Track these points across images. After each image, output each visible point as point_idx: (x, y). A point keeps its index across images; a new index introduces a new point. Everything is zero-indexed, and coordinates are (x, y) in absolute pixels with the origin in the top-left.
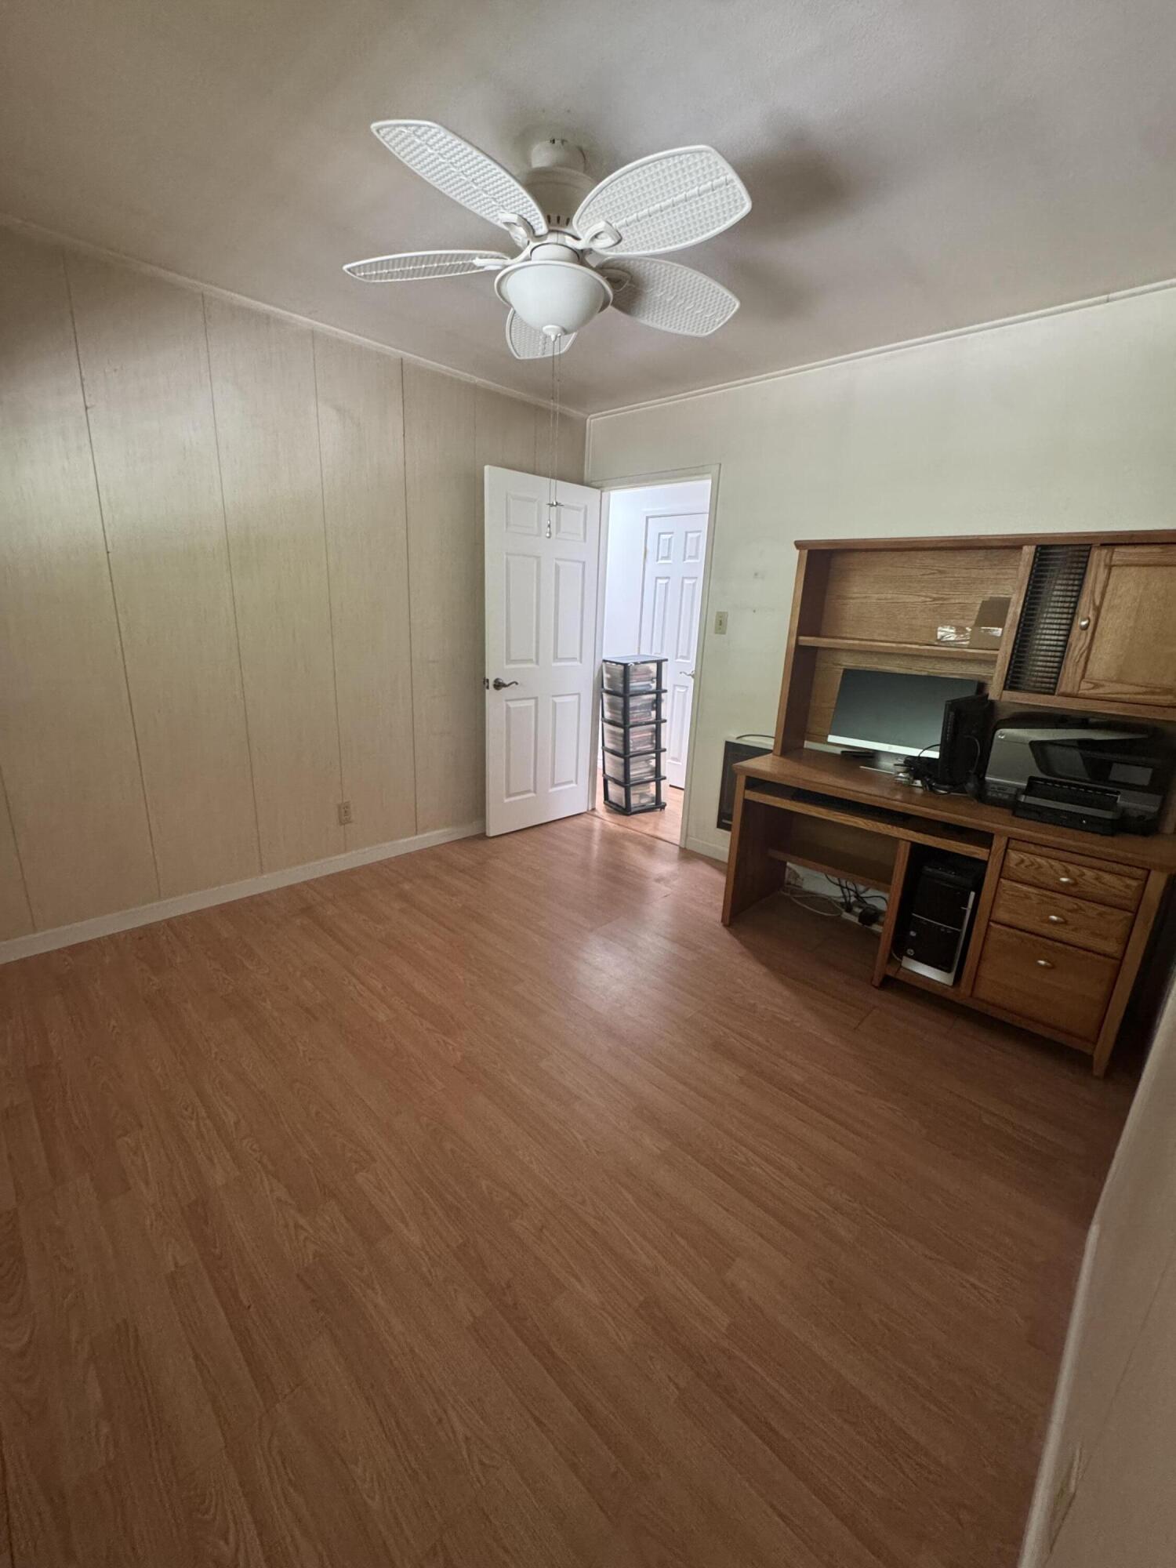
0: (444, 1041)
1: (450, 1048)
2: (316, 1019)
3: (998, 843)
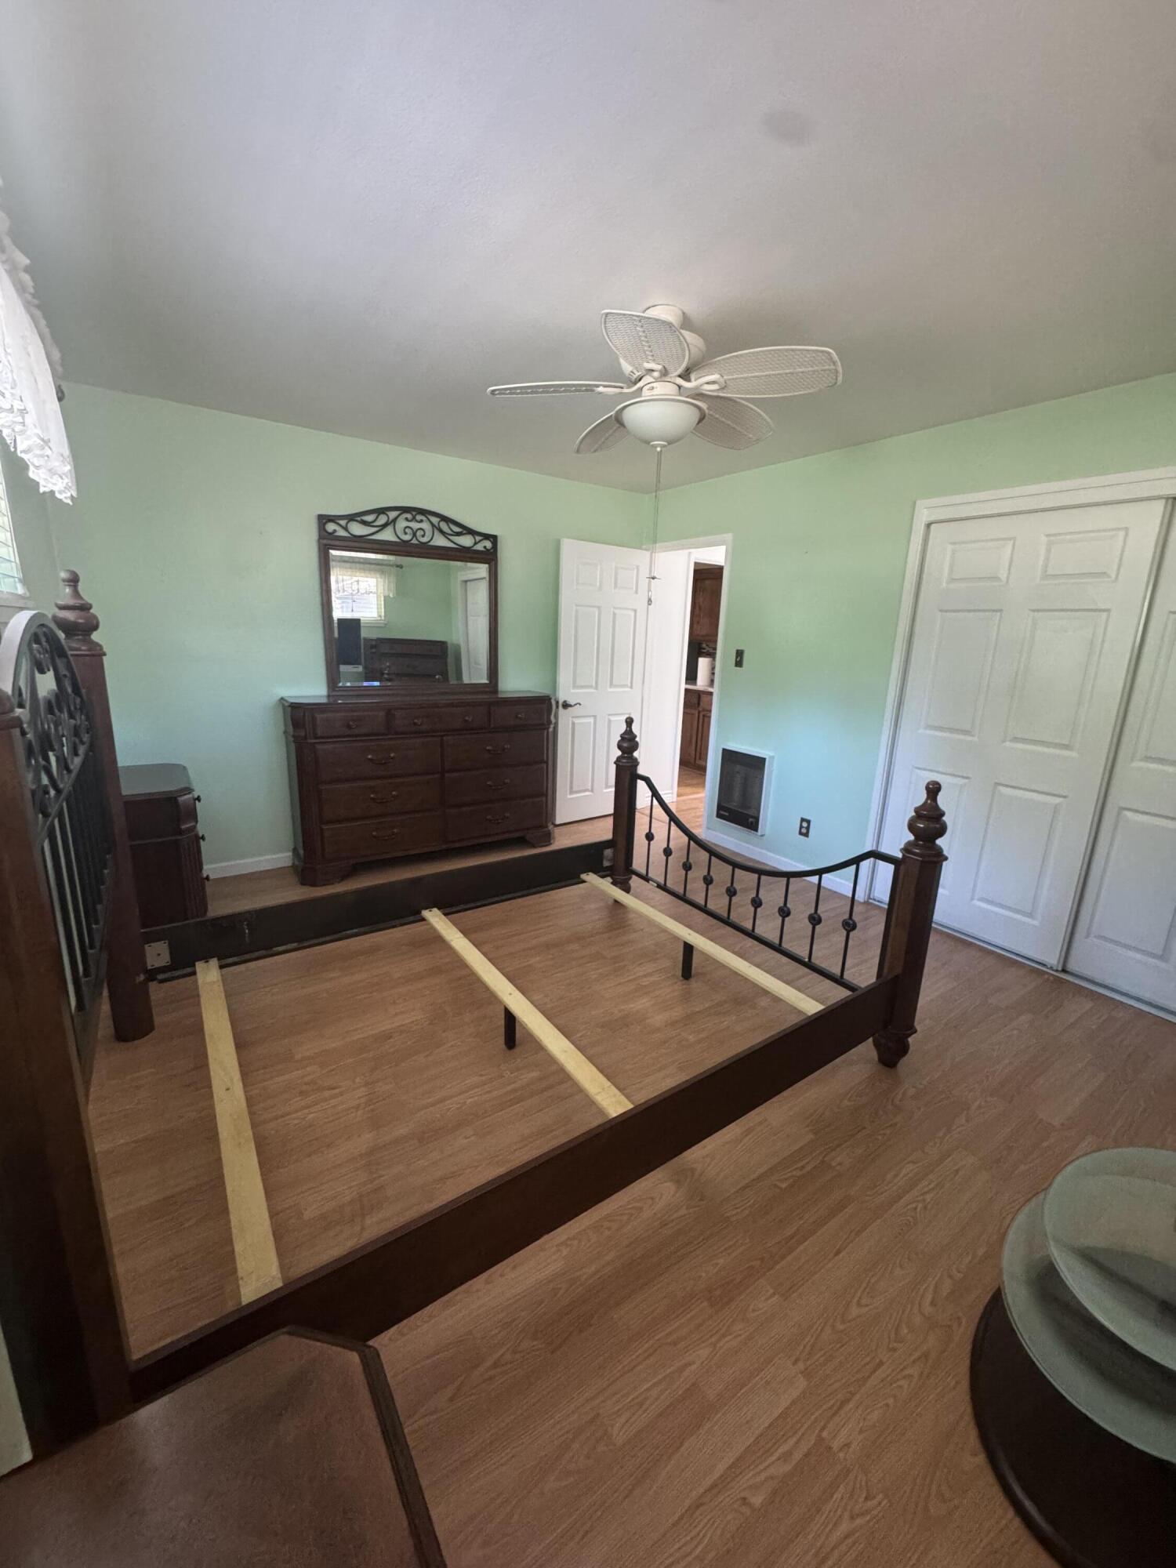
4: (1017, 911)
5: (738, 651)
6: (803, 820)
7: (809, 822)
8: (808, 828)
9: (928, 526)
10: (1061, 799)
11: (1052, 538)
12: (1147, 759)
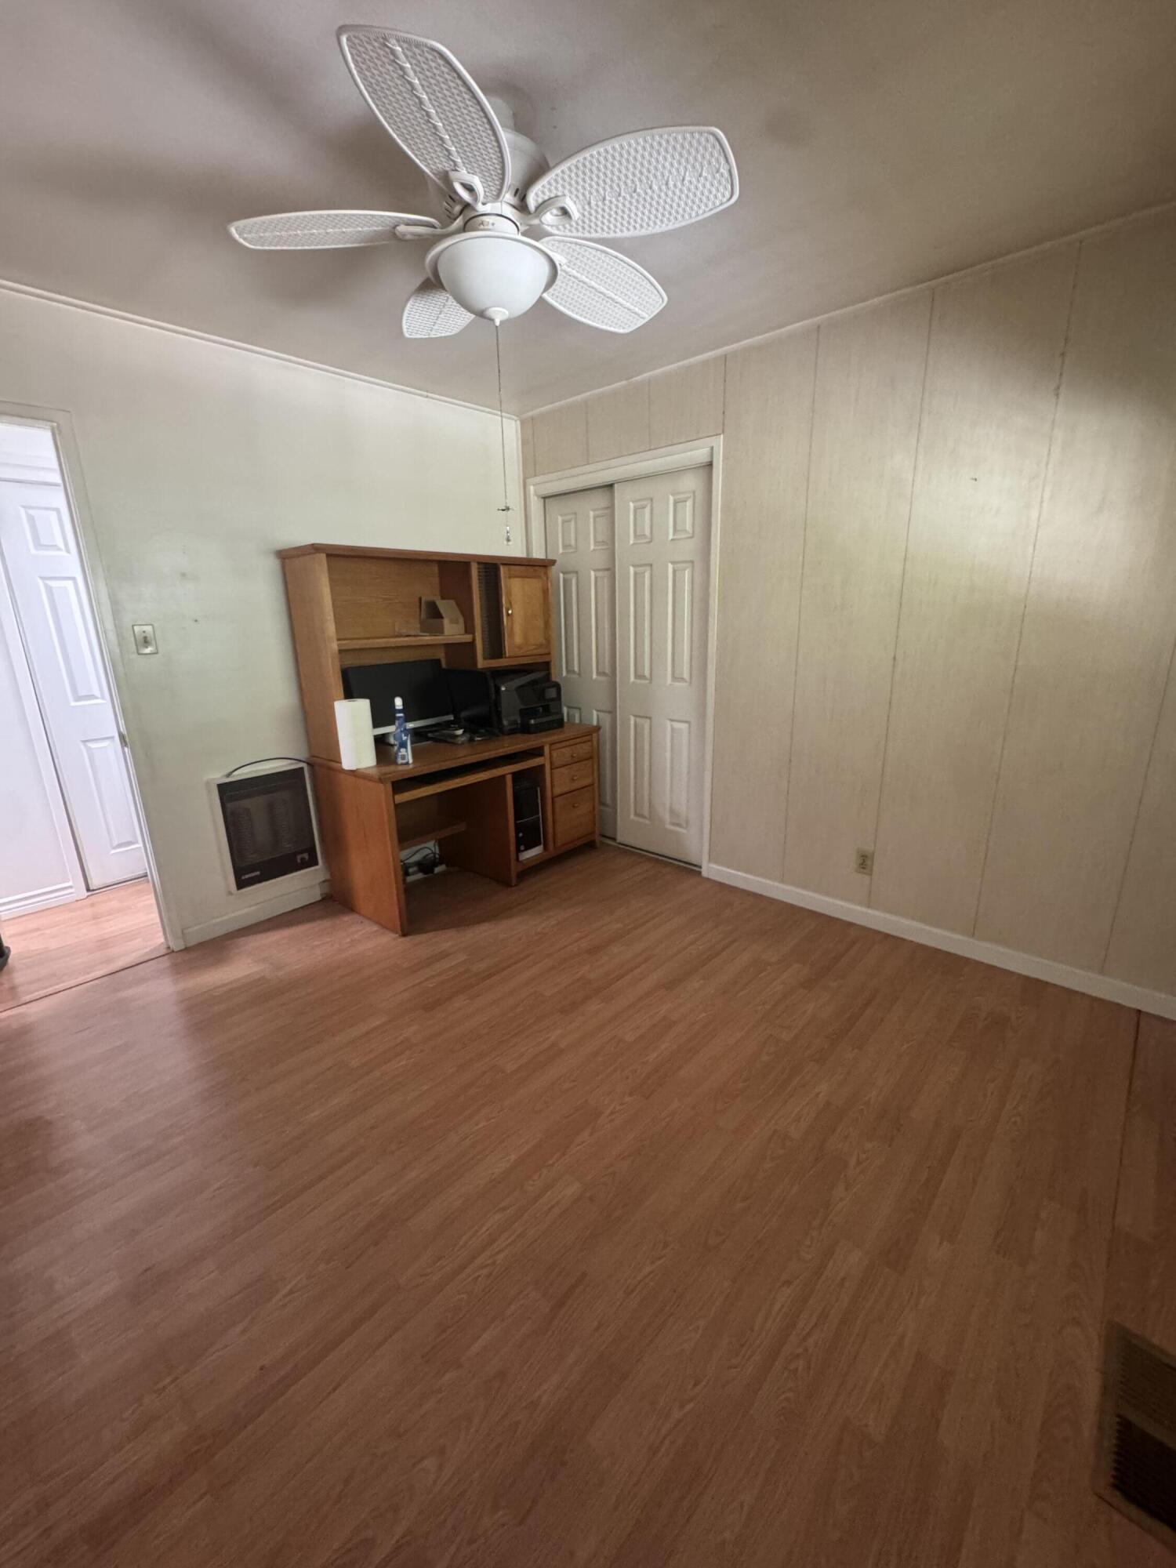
0: (610, 1115)
1: (618, 1108)
2: (584, 1275)
3: (547, 750)
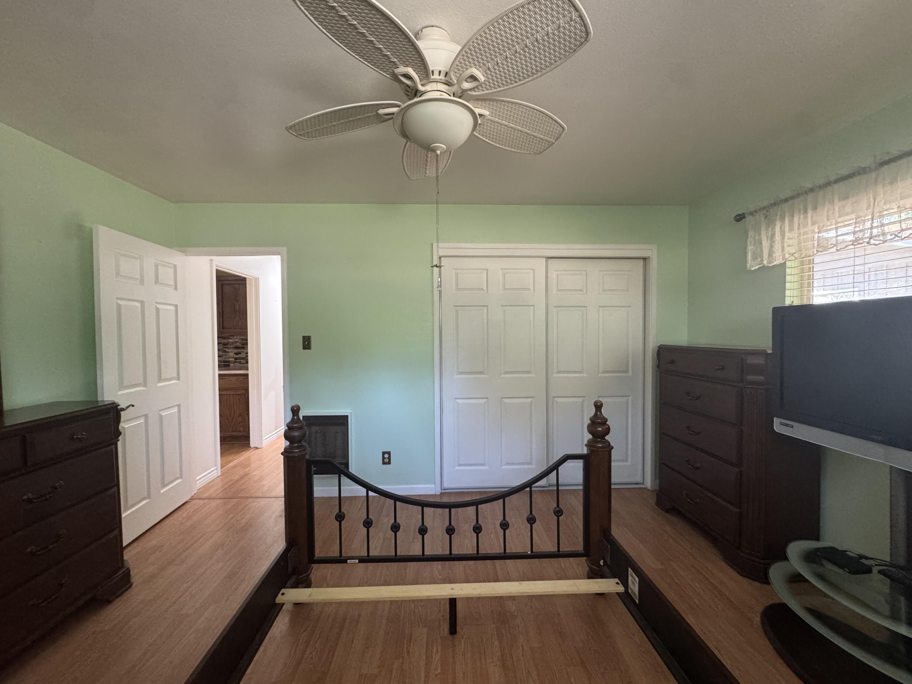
4: (523, 464)
5: (304, 337)
6: (384, 453)
7: (389, 453)
8: (389, 458)
9: (440, 258)
10: (531, 399)
11: (505, 271)
12: (559, 372)
